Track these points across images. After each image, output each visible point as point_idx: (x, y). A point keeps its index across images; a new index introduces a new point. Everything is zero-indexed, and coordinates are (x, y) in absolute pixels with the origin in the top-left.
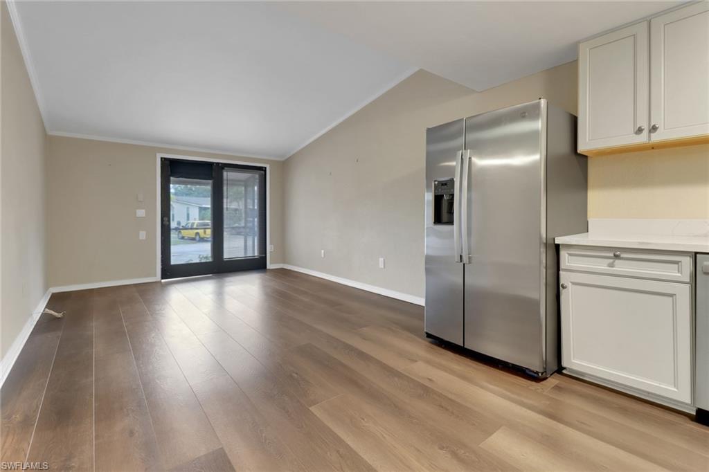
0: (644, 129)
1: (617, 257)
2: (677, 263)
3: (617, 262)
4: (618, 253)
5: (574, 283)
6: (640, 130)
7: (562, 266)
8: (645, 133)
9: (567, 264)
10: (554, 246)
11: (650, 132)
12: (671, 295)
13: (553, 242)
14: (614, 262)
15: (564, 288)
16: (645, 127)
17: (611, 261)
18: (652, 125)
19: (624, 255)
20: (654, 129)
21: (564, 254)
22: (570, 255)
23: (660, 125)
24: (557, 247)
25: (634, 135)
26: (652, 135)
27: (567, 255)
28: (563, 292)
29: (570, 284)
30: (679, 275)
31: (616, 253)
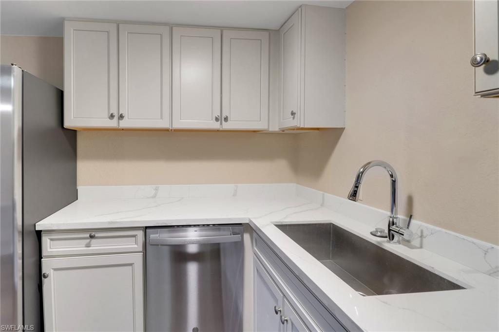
0: (115, 116)
1: (92, 237)
2: (134, 236)
3: (93, 241)
4: (93, 234)
5: (55, 270)
6: (112, 116)
7: (44, 253)
8: (116, 118)
9: (49, 250)
10: (35, 232)
11: (119, 119)
12: (131, 265)
13: (33, 229)
14: (90, 242)
15: (45, 277)
16: (116, 114)
17: (88, 241)
18: (120, 114)
19: (97, 235)
20: (121, 117)
21: (45, 240)
22: (52, 240)
23: (125, 114)
24: (39, 234)
25: (108, 119)
26: (120, 121)
27: (48, 240)
28: (45, 282)
29: (52, 271)
30: (136, 246)
31: (92, 234)
